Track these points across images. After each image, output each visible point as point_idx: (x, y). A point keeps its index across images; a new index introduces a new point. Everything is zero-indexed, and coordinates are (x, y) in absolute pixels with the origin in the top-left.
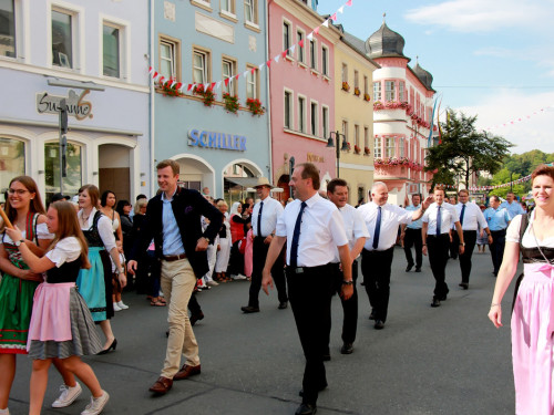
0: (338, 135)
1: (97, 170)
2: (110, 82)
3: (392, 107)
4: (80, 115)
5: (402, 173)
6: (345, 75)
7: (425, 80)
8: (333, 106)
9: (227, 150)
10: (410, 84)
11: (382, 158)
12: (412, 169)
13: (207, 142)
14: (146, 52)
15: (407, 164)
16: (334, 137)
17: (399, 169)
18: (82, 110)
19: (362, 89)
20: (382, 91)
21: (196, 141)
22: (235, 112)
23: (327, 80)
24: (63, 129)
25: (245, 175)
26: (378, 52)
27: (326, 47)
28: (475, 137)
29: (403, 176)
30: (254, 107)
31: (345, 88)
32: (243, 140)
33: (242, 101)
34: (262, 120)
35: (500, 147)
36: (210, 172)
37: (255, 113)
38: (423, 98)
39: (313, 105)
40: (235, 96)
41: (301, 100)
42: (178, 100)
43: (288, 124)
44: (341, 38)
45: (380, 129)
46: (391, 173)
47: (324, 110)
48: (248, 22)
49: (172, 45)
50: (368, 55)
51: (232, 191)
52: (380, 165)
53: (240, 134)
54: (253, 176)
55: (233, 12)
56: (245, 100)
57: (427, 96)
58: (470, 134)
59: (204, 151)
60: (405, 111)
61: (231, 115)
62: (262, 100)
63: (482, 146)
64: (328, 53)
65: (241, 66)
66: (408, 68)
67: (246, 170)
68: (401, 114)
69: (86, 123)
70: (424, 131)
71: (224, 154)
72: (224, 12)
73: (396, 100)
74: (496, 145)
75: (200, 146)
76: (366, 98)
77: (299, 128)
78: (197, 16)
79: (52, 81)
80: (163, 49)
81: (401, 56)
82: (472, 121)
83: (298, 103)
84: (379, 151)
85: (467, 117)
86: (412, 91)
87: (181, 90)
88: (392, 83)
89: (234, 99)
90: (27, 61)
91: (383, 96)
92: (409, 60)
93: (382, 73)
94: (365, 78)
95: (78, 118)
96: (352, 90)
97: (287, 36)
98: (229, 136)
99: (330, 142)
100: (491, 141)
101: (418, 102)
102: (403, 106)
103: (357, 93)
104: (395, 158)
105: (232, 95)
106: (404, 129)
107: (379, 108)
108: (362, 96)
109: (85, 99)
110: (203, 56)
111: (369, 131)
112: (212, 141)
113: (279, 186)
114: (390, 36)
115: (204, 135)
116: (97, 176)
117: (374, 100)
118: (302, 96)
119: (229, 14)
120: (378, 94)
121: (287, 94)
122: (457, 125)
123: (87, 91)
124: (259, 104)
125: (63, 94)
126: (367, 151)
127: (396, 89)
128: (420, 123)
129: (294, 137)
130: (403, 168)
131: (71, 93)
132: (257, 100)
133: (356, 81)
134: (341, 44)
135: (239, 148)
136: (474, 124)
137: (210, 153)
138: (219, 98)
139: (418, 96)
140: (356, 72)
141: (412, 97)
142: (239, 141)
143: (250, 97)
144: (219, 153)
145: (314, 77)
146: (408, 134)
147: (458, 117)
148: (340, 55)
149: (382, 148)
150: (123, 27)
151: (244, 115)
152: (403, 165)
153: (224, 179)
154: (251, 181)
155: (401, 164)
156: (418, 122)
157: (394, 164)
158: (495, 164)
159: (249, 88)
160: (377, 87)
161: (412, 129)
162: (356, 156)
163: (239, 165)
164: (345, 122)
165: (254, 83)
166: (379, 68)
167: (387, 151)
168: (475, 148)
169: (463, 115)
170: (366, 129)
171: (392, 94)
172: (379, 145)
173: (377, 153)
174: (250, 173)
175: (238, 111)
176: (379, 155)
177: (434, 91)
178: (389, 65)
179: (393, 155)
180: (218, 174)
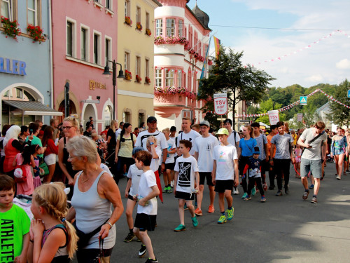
0: (114, 64)
3: (172, 42)
5: (180, 101)
6: (127, 10)
7: (202, 20)
8: (115, 37)
9: (5, 73)
10: (188, 22)
11: (162, 87)
12: (189, 98)
15: (184, 93)
17: (177, 98)
19: (143, 24)
20: (164, 28)
22: (14, 38)
23: (110, 14)
25: (25, 98)
28: (241, 70)
29: (181, 104)
30: (35, 33)
31: (128, 22)
32: (23, 65)
33: (22, 27)
34: (44, 47)
35: (261, 80)
37: (36, 40)
38: (200, 36)
39: (96, 36)
40: (15, 21)
41: (84, 30)
43: (70, 52)
45: (160, 62)
46: (170, 101)
47: (107, 41)
52: (160, 94)
53: (20, 59)
54: (34, 100)
56: (26, 27)
57: (204, 34)
58: (237, 68)
60: (183, 47)
61: (9, 40)
62: (45, 32)
63: (247, 79)
66: (187, 8)
67: (26, 93)
68: (180, 48)
70: (199, 64)
71: (3, 77)
73: (175, 36)
74: (259, 78)
76: (148, 33)
77: (81, 56)
82: (239, 56)
83: (81, 33)
84: (160, 80)
85: (235, 53)
86: (190, 29)
88: (172, 21)
89: (14, 24)
91: (164, 32)
93: (162, 12)
94: (147, 14)
96: (134, 25)
98: (9, 61)
99: (106, 70)
100: (255, 75)
101: (196, 39)
102: (181, 41)
103: (139, 28)
104: (173, 87)
105: (11, 20)
106: (183, 63)
107: (160, 42)
108: (144, 30)
111: (150, 62)
113: (61, 109)
117: (156, 34)
118: (85, 27)
120: (160, 31)
121: (70, 24)
122: (226, 59)
124: (39, 31)
126: (147, 81)
127: (175, 26)
128: (198, 57)
129: (77, 65)
130: (180, 97)
132: (39, 27)
133: (138, 16)
135: (19, 72)
136: (240, 59)
139: (196, 34)
140: (138, 8)
141: (190, 34)
142: (18, 66)
143: (31, 22)
145: (97, 9)
146: (186, 67)
147: (227, 52)
149: (162, 78)
152: (181, 94)
153: (3, 102)
154: (32, 105)
155: (179, 92)
156: (195, 56)
157: (173, 94)
158: (258, 95)
159: (30, 15)
160: (159, 24)
161: (190, 63)
162: (137, 85)
163: (19, 89)
164: (127, 54)
165: (36, 11)
166: (160, 5)
167: (167, 81)
168: (242, 80)
169: (231, 51)
170: (147, 60)
171: (172, 31)
172: (160, 76)
173: (158, 83)
174: (32, 97)
175: (17, 37)
176: (160, 85)
177: (210, 30)
178: (170, 5)
179: (171, 84)
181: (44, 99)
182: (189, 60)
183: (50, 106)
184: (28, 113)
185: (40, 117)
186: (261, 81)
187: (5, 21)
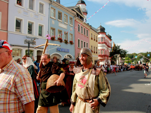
1: (36, 56)
2: (40, 37)
3: (102, 43)
4: (33, 44)
6: (92, 36)
7: (110, 37)
8: (89, 42)
10: (106, 38)
11: (100, 54)
12: (107, 57)
13: (60, 50)
14: (48, 31)
17: (104, 57)
18: (34, 43)
20: (100, 40)
21: (58, 50)
22: (67, 44)
23: (88, 37)
24: (29, 47)
25: (69, 57)
26: (99, 31)
27: (88, 30)
28: (120, 50)
30: (71, 43)
31: (92, 39)
32: (69, 50)
33: (69, 42)
34: (73, 45)
36: (61, 56)
38: (109, 41)
39: (85, 43)
41: (82, 41)
42: (55, 41)
43: (79, 46)
44: (91, 28)
45: (99, 48)
46: (102, 57)
47: (87, 43)
48: (70, 25)
49: (53, 29)
50: (97, 32)
52: (100, 56)
53: (68, 49)
55: (67, 22)
59: (60, 52)
60: (105, 44)
62: (73, 42)
63: (122, 52)
64: (88, 31)
65: (68, 34)
66: (106, 35)
68: (104, 45)
69: (34, 46)
70: (110, 49)
72: (65, 22)
73: (103, 42)
74: (125, 52)
75: (59, 51)
76: (97, 41)
77: (81, 47)
78: (59, 23)
79: (28, 37)
80: (52, 30)
81: (104, 32)
82: (120, 46)
83: (81, 42)
85: (118, 45)
86: (107, 40)
87: (55, 39)
88: (102, 38)
89: (67, 41)
90: (23, 33)
92: (106, 33)
93: (100, 36)
94: (96, 37)
95: (33, 45)
96: (93, 39)
97: (79, 28)
98: (66, 49)
100: (123, 51)
101: (108, 42)
102: (105, 43)
103: (94, 40)
104: (103, 54)
107: (100, 43)
108: (96, 41)
109: (34, 41)
110: (60, 32)
112: (62, 50)
114: (102, 28)
115: (60, 49)
116: (36, 57)
119: (66, 23)
121: (79, 40)
122: (116, 47)
123: (35, 39)
125: (30, 40)
126: (97, 53)
128: (109, 47)
131: (32, 40)
133: (94, 37)
134: (91, 30)
135: (68, 52)
137: (61, 53)
138: (63, 41)
139: (108, 41)
140: (94, 35)
141: (107, 41)
143: (70, 40)
144: (64, 53)
145: (85, 36)
146: (106, 49)
147: (116, 45)
148: (91, 32)
150: (43, 26)
151: (69, 44)
152: (105, 56)
154: (70, 59)
155: (104, 55)
157: (103, 56)
158: (124, 56)
159: (70, 39)
162: (94, 54)
163: (68, 55)
164: (92, 46)
166: (99, 34)
170: (96, 48)
171: (102, 40)
172: (100, 51)
174: (70, 57)
177: (112, 40)
178: (102, 34)
180: (63, 57)
181: (73, 58)
187: (65, 40)
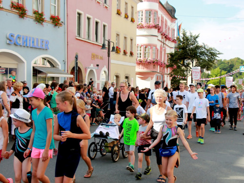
0: (109, 42)
3: (149, 27)
5: (154, 68)
6: (119, 5)
7: (171, 12)
8: (110, 23)
9: (35, 48)
10: (161, 13)
11: (142, 58)
12: (161, 66)
13: (20, 42)
15: (157, 63)
16: (106, 43)
17: (152, 66)
19: (129, 14)
20: (144, 17)
21: (11, 41)
22: (42, 24)
23: (107, 7)
25: (48, 65)
28: (198, 47)
29: (155, 70)
30: (55, 21)
31: (119, 13)
32: (47, 42)
33: (47, 17)
34: (61, 30)
36: (23, 62)
37: (56, 25)
38: (169, 23)
39: (97, 23)
40: (42, 13)
41: (89, 19)
43: (79, 34)
45: (141, 41)
46: (147, 68)
47: (104, 26)
51: (39, 75)
52: (140, 63)
53: (45, 38)
54: (54, 67)
56: (50, 16)
57: (172, 21)
58: (195, 46)
59: (18, 48)
60: (157, 30)
61: (38, 25)
62: (62, 20)
63: (202, 53)
66: (160, 3)
67: (49, 61)
68: (155, 32)
71: (34, 51)
73: (152, 23)
74: (210, 53)
75: (15, 45)
76: (132, 21)
77: (86, 37)
82: (197, 37)
83: (87, 20)
84: (140, 54)
85: (193, 35)
86: (162, 18)
88: (149, 12)
89: (41, 15)
91: (144, 20)
93: (143, 6)
94: (132, 7)
96: (123, 15)
98: (38, 40)
99: (103, 46)
100: (208, 50)
101: (166, 25)
102: (156, 27)
103: (126, 17)
104: (150, 59)
105: (40, 12)
106: (156, 41)
107: (142, 27)
108: (130, 19)
111: (134, 41)
112: (24, 41)
113: (72, 73)
115: (19, 37)
117: (138, 21)
118: (90, 16)
120: (141, 19)
121: (79, 14)
122: (187, 39)
124: (58, 19)
126: (131, 54)
127: (152, 16)
128: (167, 38)
129: (83, 42)
130: (154, 65)
132: (58, 17)
133: (126, 9)
135: (44, 47)
136: (197, 40)
138: (30, 13)
139: (166, 21)
140: (126, 4)
141: (162, 21)
142: (44, 43)
143: (53, 14)
144: (29, 50)
145: (98, 4)
146: (159, 44)
147: (188, 35)
149: (142, 52)
151: (48, 26)
152: (155, 63)
153: (33, 68)
154: (53, 69)
155: (154, 62)
156: (165, 37)
157: (149, 62)
158: (210, 65)
159: (53, 8)
160: (141, 14)
161: (161, 41)
162: (124, 57)
163: (44, 59)
164: (118, 35)
165: (56, 5)
166: (142, 1)
167: (145, 54)
168: (198, 54)
169: (191, 33)
170: (131, 40)
171: (150, 19)
172: (140, 50)
173: (139, 55)
174: (53, 64)
175: (44, 23)
176: (140, 57)
177: (176, 19)
178: (148, 1)
179: (148, 57)
180: (29, 64)
181: (60, 66)
182: (161, 39)
183: (65, 71)
184: (50, 75)
185: (58, 78)
186: (212, 55)
187: (35, 12)
